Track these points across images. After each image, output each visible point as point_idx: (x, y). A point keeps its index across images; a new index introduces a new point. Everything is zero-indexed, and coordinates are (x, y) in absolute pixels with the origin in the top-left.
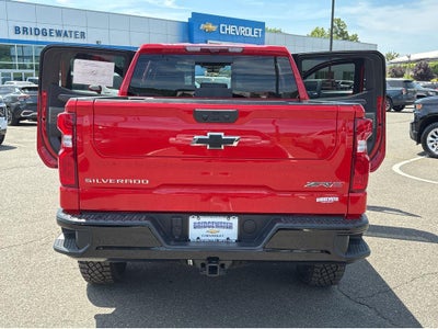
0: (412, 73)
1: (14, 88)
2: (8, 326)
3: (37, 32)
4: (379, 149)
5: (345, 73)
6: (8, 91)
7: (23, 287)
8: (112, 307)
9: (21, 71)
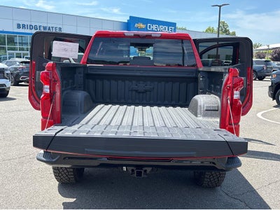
0: (270, 57)
1: (16, 62)
2: (7, 208)
3: (31, 27)
4: (248, 101)
5: (227, 56)
6: (12, 63)
7: (17, 184)
8: (74, 198)
9: (20, 52)
